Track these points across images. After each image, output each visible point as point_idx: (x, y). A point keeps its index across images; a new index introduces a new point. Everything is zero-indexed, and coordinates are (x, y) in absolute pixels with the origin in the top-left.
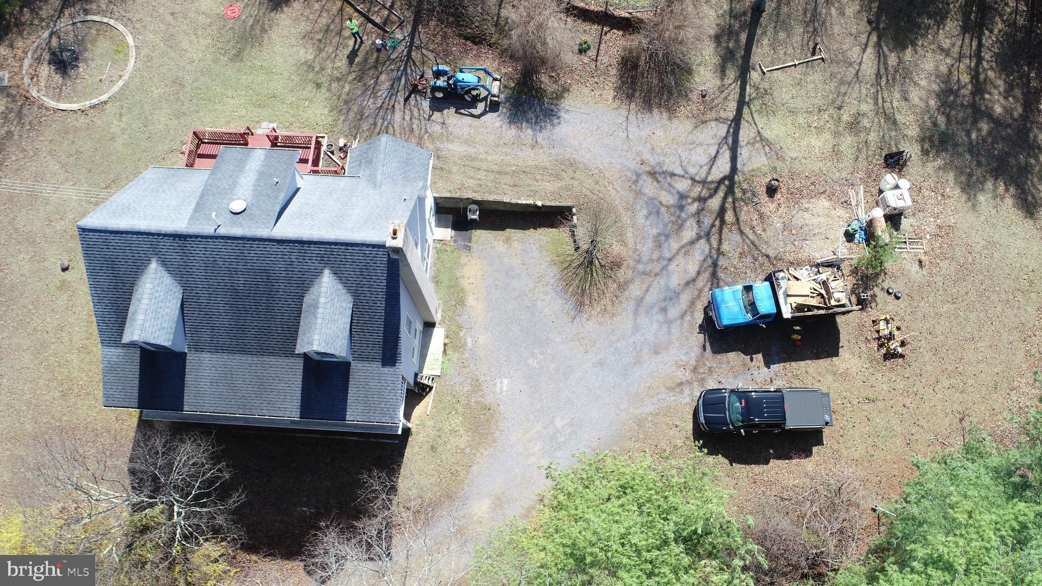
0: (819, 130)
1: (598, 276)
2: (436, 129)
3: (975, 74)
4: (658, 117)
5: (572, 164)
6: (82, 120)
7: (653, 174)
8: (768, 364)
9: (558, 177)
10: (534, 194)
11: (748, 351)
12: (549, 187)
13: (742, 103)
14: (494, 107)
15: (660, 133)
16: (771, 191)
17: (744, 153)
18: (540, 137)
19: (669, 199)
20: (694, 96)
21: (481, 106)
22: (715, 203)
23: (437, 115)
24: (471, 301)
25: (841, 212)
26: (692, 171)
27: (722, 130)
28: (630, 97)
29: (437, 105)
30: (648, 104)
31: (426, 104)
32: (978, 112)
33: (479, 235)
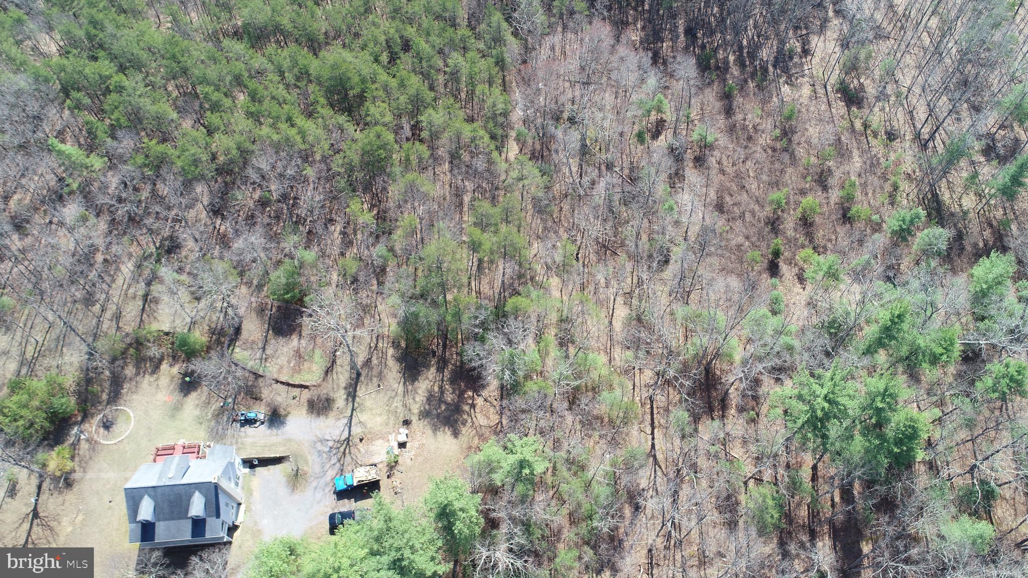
0: (380, 415)
1: (300, 479)
2: (243, 434)
3: (441, 387)
4: (322, 418)
5: (290, 440)
6: (115, 447)
7: (321, 441)
8: (356, 502)
9: (285, 445)
10: (276, 452)
11: (349, 498)
12: (282, 449)
13: (353, 410)
14: (263, 423)
15: (322, 424)
16: (361, 440)
17: (353, 428)
18: (279, 432)
19: (327, 449)
20: (335, 409)
21: (258, 423)
22: (342, 449)
23: (243, 429)
24: (255, 494)
25: (386, 444)
26: (335, 438)
27: (345, 421)
28: (312, 412)
29: (242, 425)
30: (318, 414)
31: (238, 425)
32: (441, 400)
33: (258, 469)
